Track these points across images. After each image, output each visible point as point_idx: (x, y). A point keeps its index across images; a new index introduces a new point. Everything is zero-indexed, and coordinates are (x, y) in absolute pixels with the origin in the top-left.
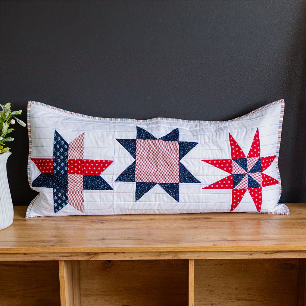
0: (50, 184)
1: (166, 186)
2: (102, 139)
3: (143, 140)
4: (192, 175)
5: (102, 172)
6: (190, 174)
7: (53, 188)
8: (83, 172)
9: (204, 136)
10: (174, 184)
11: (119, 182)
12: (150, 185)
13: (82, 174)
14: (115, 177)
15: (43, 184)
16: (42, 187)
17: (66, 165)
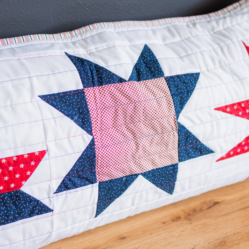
1: (155, 176)
2: (9, 103)
3: (97, 89)
4: (200, 142)
5: (25, 181)
6: (197, 140)
9: (202, 55)
10: (169, 166)
11: (64, 192)
12: (127, 180)
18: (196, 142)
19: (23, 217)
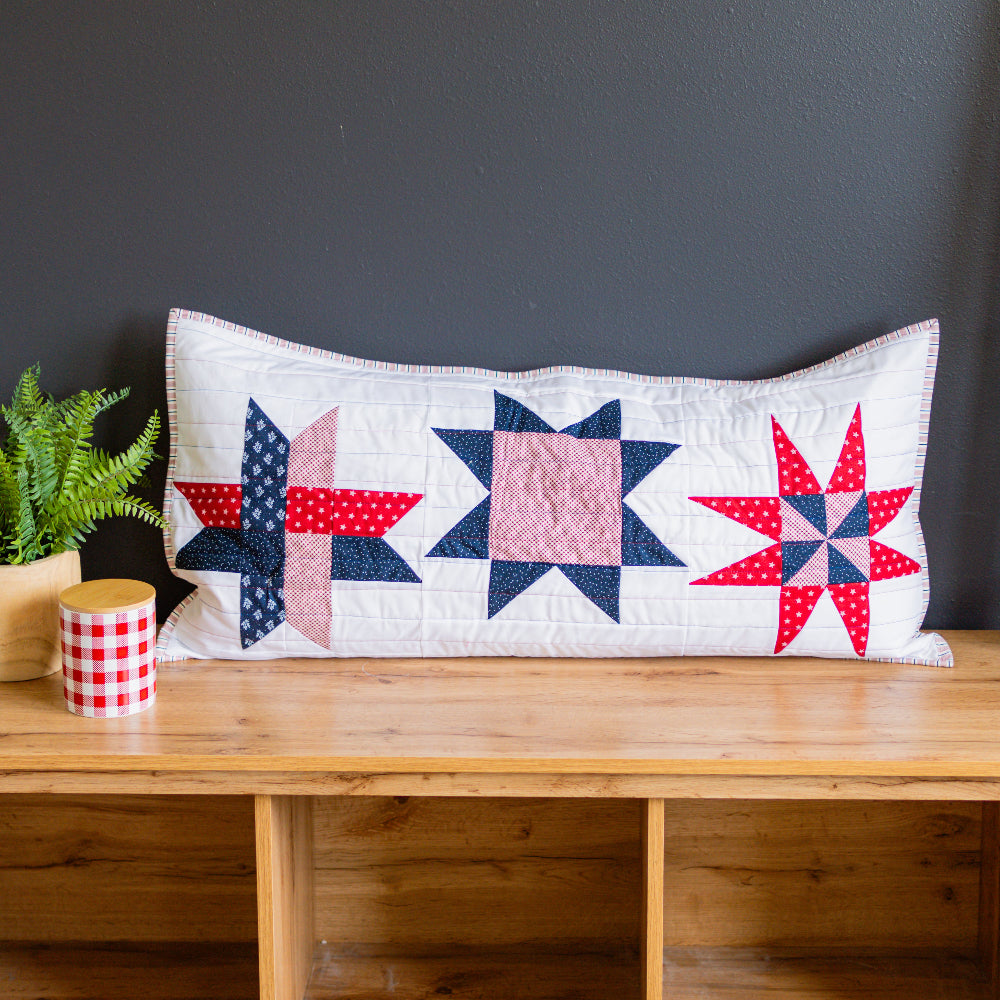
0: (230, 560)
1: (580, 574)
2: (391, 428)
3: (512, 434)
4: (659, 542)
5: (390, 528)
6: (655, 538)
7: (239, 575)
8: (330, 527)
9: (697, 424)
10: (605, 567)
11: (440, 559)
12: (534, 569)
13: (328, 533)
14: (430, 544)
15: (210, 561)
16: (208, 568)
17: (280, 503)
18: (653, 541)
19: (380, 578)
